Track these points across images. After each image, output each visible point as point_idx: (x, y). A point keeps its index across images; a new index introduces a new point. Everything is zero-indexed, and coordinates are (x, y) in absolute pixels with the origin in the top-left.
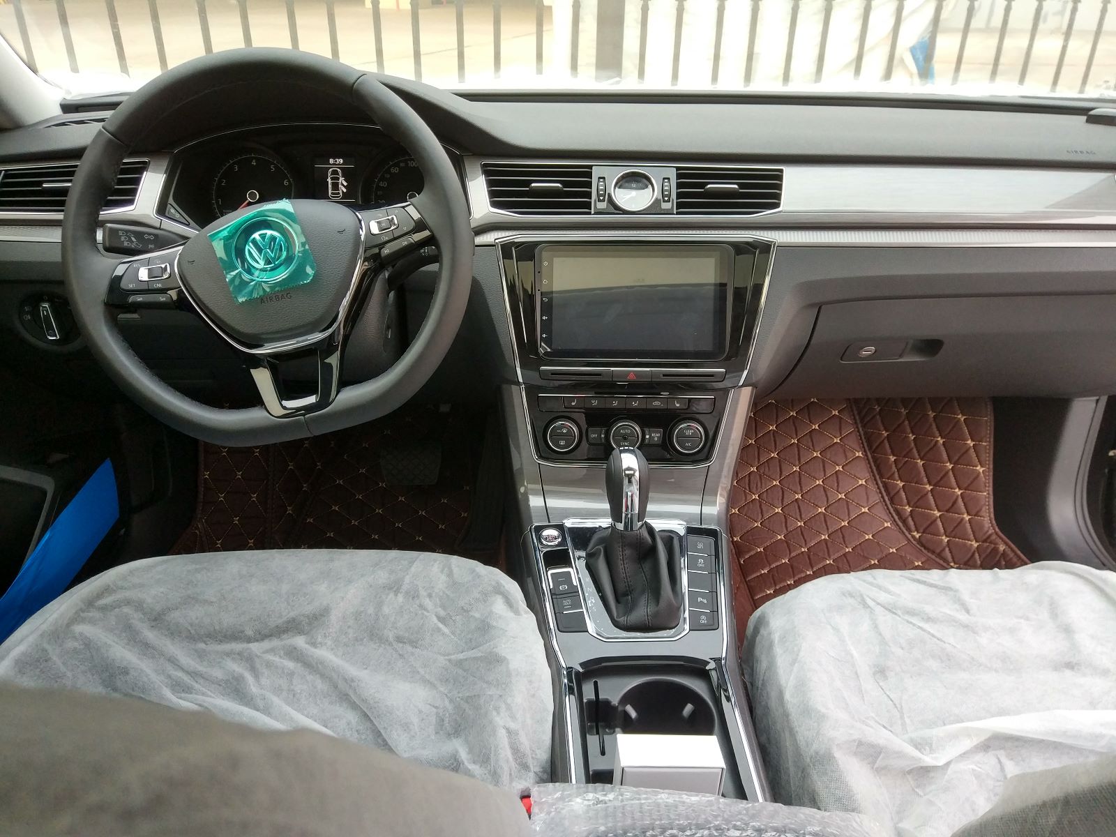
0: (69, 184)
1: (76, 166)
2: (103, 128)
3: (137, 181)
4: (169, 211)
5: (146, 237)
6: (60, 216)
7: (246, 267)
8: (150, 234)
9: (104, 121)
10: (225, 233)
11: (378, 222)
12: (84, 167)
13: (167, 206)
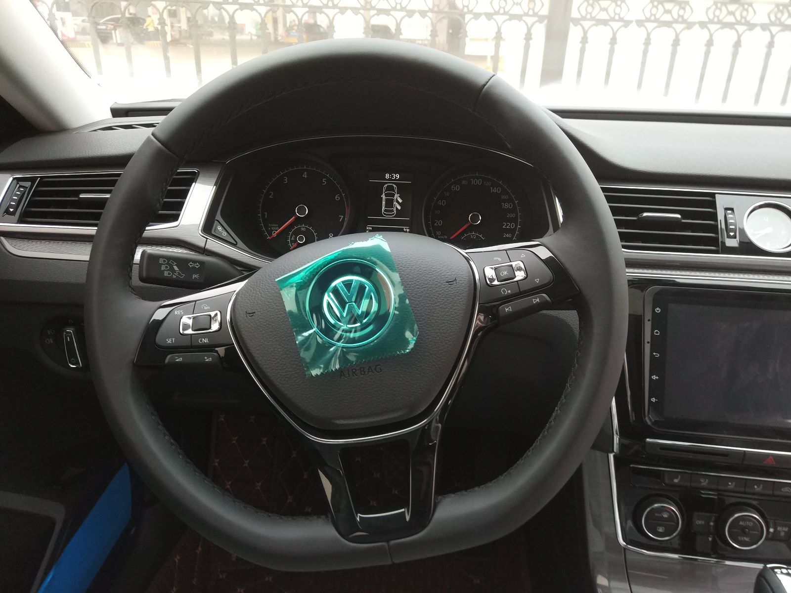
0: (108, 196)
1: (119, 175)
2: (153, 134)
3: (184, 194)
4: (216, 228)
5: (191, 265)
6: (91, 230)
7: (323, 326)
8: (195, 261)
9: (155, 126)
10: (297, 279)
11: (495, 269)
12: (128, 177)
13: (214, 222)
